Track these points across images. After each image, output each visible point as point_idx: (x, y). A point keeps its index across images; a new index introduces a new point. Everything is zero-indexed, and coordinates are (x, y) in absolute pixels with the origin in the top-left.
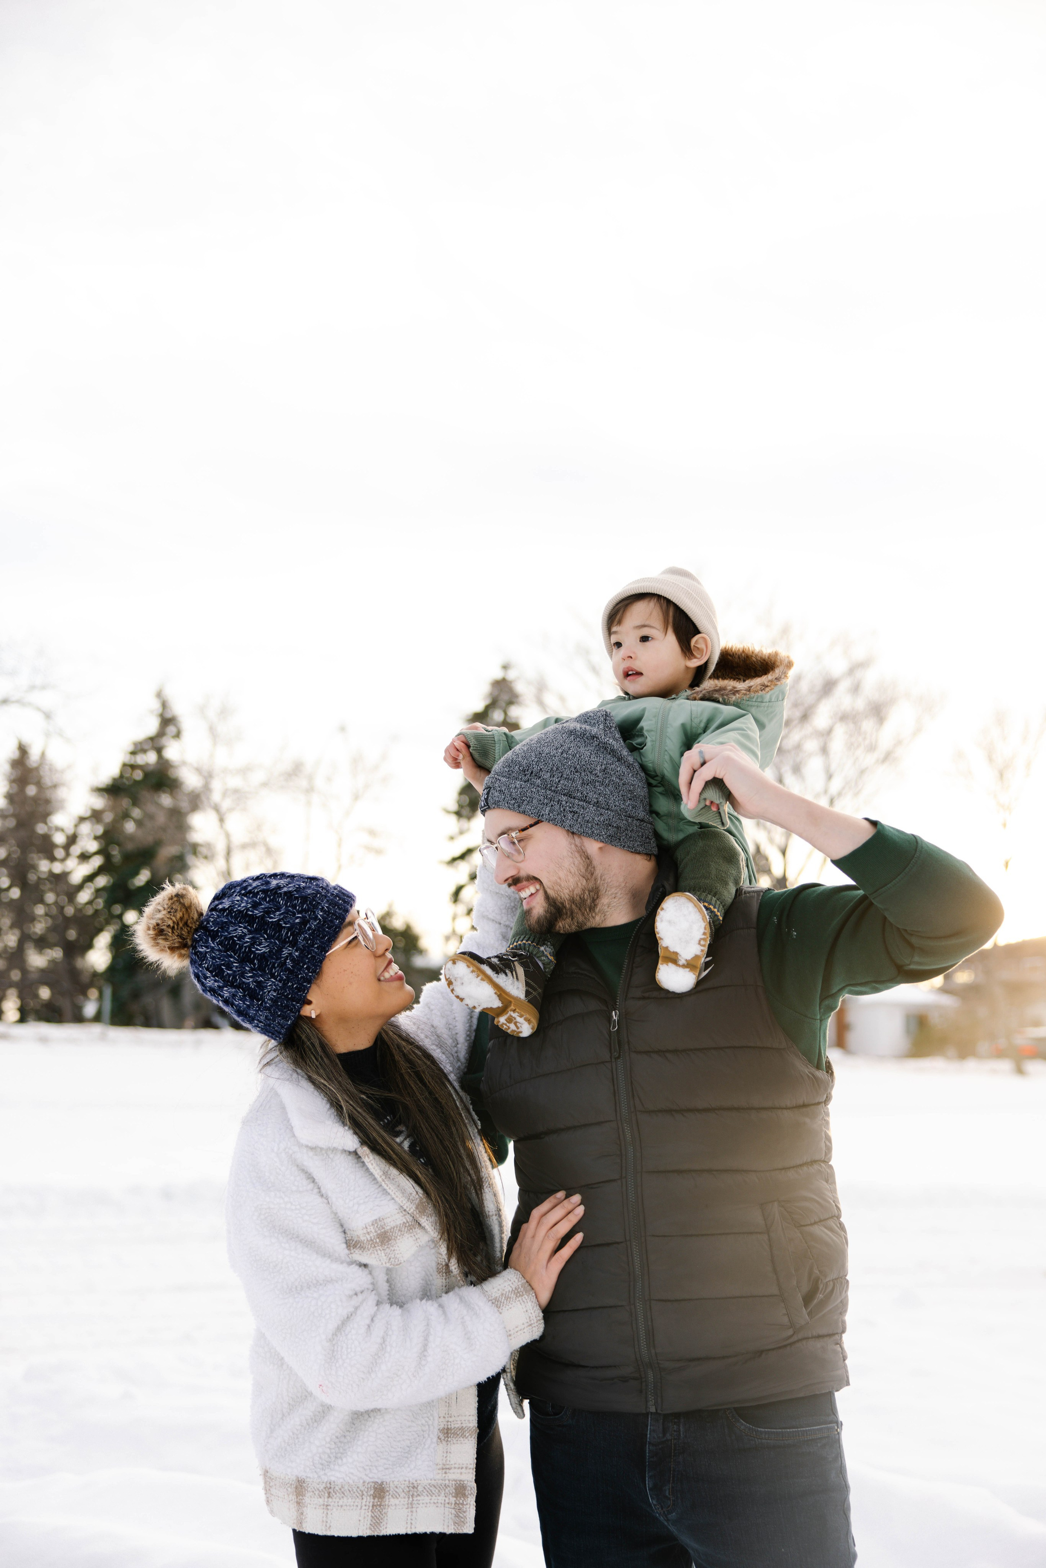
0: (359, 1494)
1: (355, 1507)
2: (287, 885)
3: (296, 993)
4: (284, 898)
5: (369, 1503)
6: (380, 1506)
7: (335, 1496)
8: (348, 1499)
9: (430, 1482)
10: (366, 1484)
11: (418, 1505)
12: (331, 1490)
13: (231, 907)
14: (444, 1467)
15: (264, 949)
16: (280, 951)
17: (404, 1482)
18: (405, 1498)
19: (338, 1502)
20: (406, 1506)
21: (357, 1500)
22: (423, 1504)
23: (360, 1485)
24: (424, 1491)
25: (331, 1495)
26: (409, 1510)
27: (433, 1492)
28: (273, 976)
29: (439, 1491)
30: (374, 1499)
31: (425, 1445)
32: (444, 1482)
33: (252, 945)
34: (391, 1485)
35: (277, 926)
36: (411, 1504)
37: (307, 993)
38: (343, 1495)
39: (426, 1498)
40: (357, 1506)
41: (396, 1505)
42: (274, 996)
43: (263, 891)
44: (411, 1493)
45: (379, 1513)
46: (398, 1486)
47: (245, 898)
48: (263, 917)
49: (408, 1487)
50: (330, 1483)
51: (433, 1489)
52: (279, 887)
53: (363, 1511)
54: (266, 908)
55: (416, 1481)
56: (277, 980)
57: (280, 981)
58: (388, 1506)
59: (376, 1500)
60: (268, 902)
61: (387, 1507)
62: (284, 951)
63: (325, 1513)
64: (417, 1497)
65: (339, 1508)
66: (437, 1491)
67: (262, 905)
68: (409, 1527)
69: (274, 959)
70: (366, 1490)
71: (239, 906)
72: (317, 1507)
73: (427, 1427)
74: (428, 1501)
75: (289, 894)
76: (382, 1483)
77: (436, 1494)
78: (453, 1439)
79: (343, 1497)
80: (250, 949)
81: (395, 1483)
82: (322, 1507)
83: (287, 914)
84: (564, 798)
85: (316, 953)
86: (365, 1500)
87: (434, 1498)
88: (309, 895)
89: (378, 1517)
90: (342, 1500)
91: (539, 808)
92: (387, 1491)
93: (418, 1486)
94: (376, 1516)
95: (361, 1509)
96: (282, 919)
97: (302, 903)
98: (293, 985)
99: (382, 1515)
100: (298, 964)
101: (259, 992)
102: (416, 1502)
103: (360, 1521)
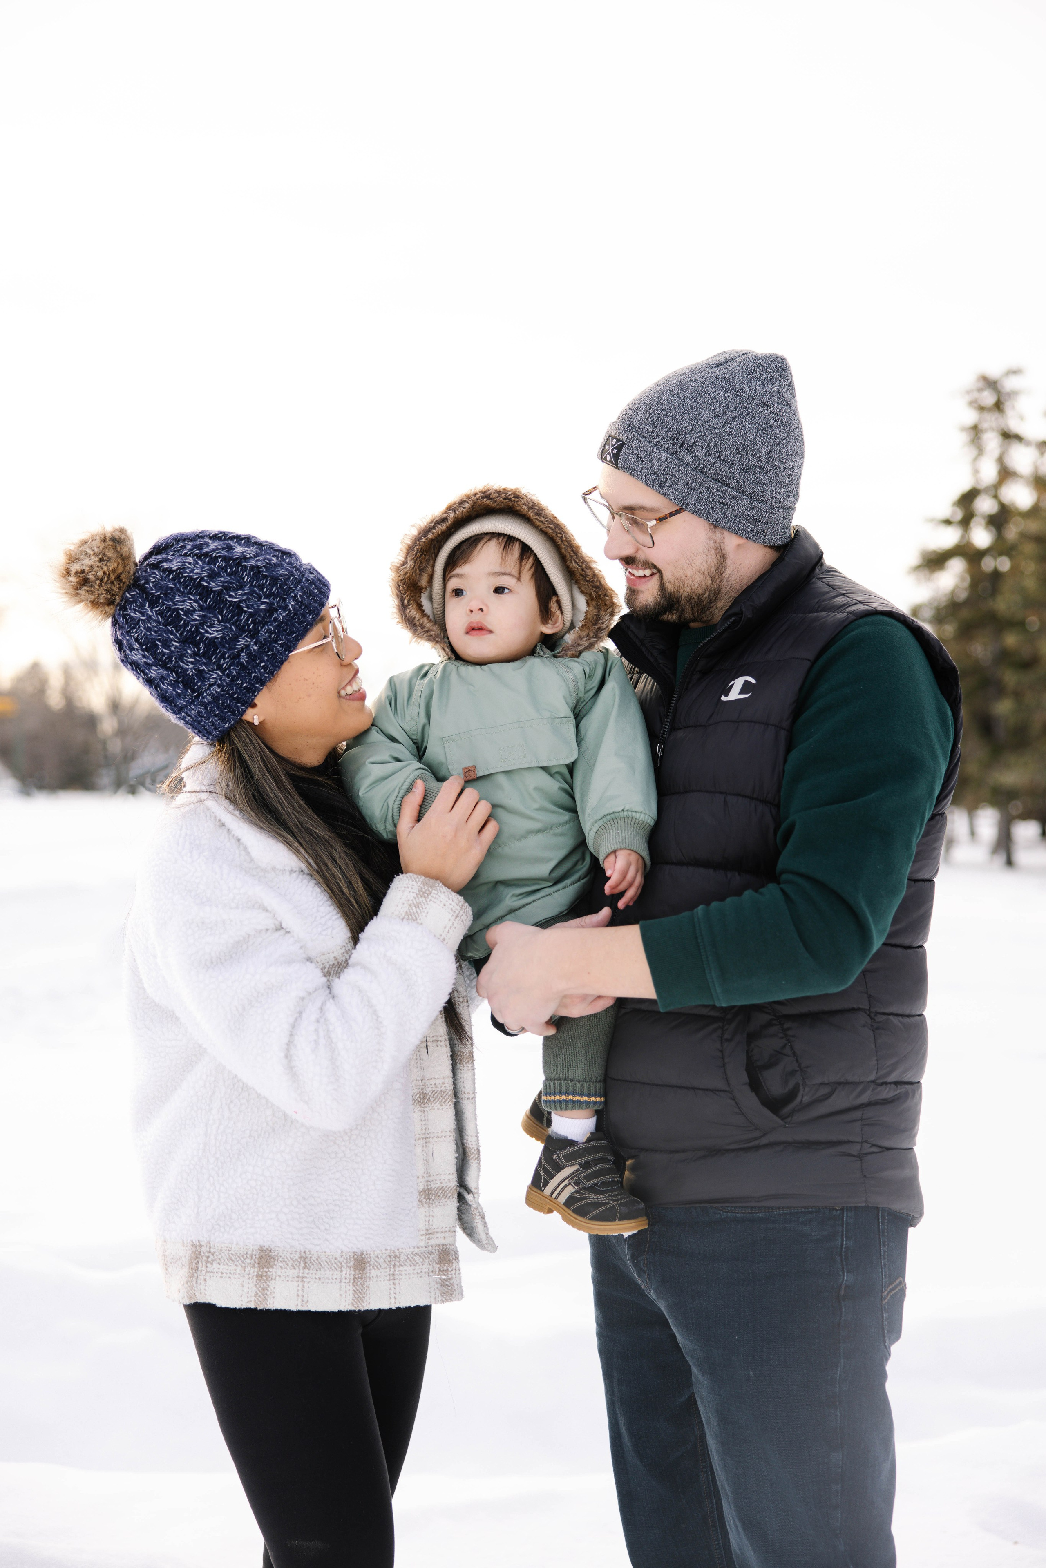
0: (338, 1265)
1: (334, 1280)
2: (255, 557)
3: (245, 694)
4: (249, 573)
5: (350, 1275)
6: (362, 1278)
7: (312, 1267)
8: (325, 1271)
9: (412, 1250)
10: (345, 1255)
11: (401, 1277)
12: (307, 1260)
14: (425, 1236)
15: (216, 634)
16: (235, 639)
17: (385, 1251)
18: (386, 1268)
19: (316, 1274)
20: (388, 1278)
21: (336, 1272)
22: (406, 1275)
23: (338, 1255)
24: (407, 1260)
25: (307, 1265)
26: (392, 1282)
27: (417, 1260)
28: (219, 667)
29: (423, 1260)
30: (355, 1271)
31: (405, 1210)
32: (426, 1251)
33: (202, 624)
34: (372, 1255)
35: (237, 608)
36: (393, 1275)
37: (256, 696)
38: (320, 1266)
39: (409, 1268)
40: (336, 1279)
41: (377, 1277)
42: (216, 692)
43: (225, 559)
44: (393, 1263)
45: (360, 1286)
46: (379, 1256)
48: (220, 593)
49: (390, 1256)
50: (305, 1252)
51: (417, 1258)
52: (245, 558)
53: (343, 1285)
54: (226, 582)
55: (398, 1249)
56: (224, 675)
57: (228, 676)
58: (370, 1278)
59: (357, 1271)
60: (229, 575)
61: (368, 1280)
62: (239, 641)
63: (301, 1286)
64: (399, 1267)
65: (316, 1280)
66: (421, 1260)
67: (222, 577)
68: (393, 1301)
69: (226, 648)
70: (345, 1261)
72: (290, 1279)
74: (411, 1272)
75: (256, 569)
76: (363, 1253)
77: (420, 1264)
78: (435, 1201)
79: (320, 1269)
80: (197, 630)
81: (376, 1253)
82: (297, 1279)
83: (252, 595)
84: (716, 485)
85: (279, 651)
86: (344, 1273)
87: (417, 1267)
88: (281, 576)
89: (360, 1290)
90: (319, 1273)
91: (684, 494)
92: (369, 1262)
93: (400, 1255)
94: (358, 1290)
95: (341, 1282)
96: (244, 600)
97: (272, 585)
98: (242, 684)
99: (364, 1288)
100: (255, 660)
101: (197, 682)
102: (398, 1273)
103: (341, 1295)
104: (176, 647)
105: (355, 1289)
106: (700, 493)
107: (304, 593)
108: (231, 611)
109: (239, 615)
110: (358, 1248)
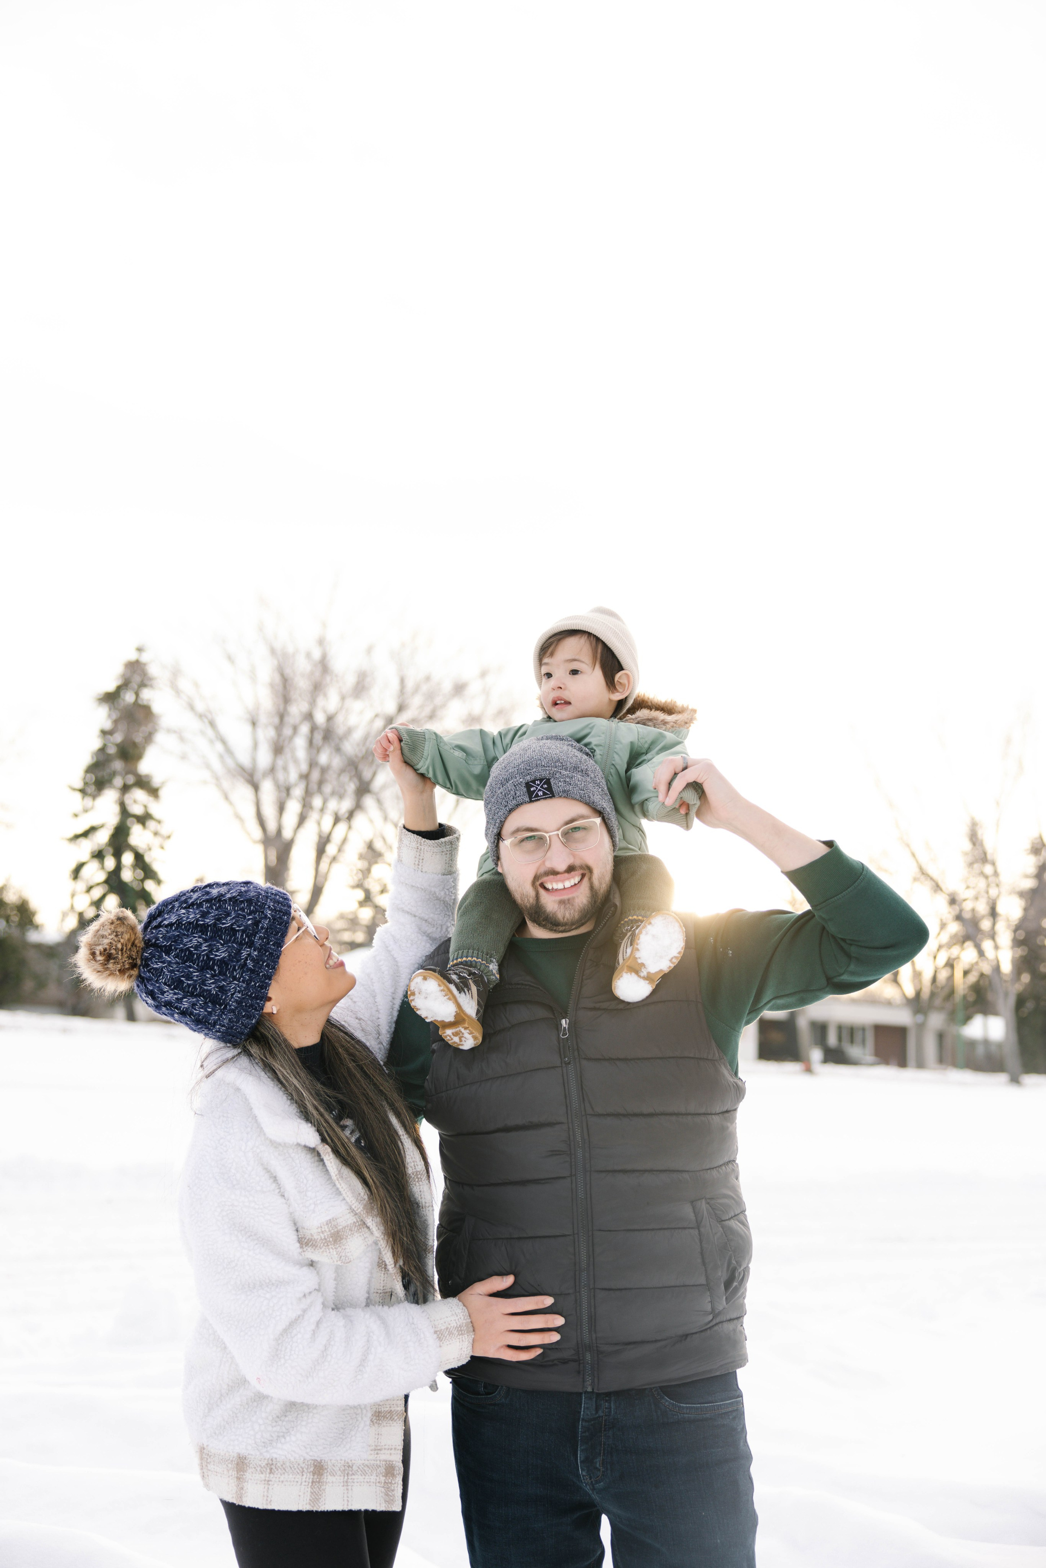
0: (299, 1470)
1: (295, 1483)
2: (229, 891)
3: (260, 991)
5: (309, 1479)
6: (319, 1482)
7: (277, 1472)
8: (289, 1475)
9: (363, 1462)
10: (306, 1462)
11: (353, 1484)
12: (273, 1467)
14: (376, 1448)
15: (223, 955)
17: (340, 1461)
18: (340, 1476)
19: (279, 1478)
20: (342, 1484)
21: (298, 1476)
22: (357, 1482)
23: (302, 1461)
24: (359, 1470)
25: (273, 1470)
26: (345, 1487)
27: (367, 1472)
28: (235, 978)
29: (372, 1471)
30: (313, 1476)
31: (358, 1427)
32: (375, 1462)
34: (329, 1463)
35: (231, 931)
36: (347, 1482)
37: (268, 990)
38: (284, 1471)
39: (360, 1477)
40: (297, 1482)
41: (332, 1482)
42: (238, 997)
44: (347, 1472)
45: (318, 1489)
46: (335, 1465)
47: (191, 910)
49: (344, 1466)
50: (272, 1459)
51: (367, 1469)
52: (222, 895)
53: (303, 1487)
55: (351, 1461)
56: (240, 982)
57: (243, 982)
58: (326, 1483)
59: (316, 1477)
60: (216, 910)
61: (325, 1484)
63: (267, 1487)
64: (351, 1475)
65: (280, 1483)
66: (370, 1470)
68: (346, 1504)
70: (306, 1466)
72: (259, 1482)
73: (360, 1410)
74: (362, 1480)
76: (321, 1460)
77: (369, 1474)
78: (384, 1422)
79: (284, 1473)
81: (332, 1462)
82: (263, 1482)
85: (273, 949)
86: (305, 1477)
87: (367, 1477)
88: (253, 897)
89: (317, 1492)
90: (283, 1476)
93: (353, 1465)
94: (315, 1492)
95: (300, 1485)
96: (235, 923)
97: (249, 905)
98: (255, 984)
99: (321, 1491)
100: (258, 963)
103: (300, 1496)
105: (312, 1491)
109: (234, 935)
110: (318, 1457)
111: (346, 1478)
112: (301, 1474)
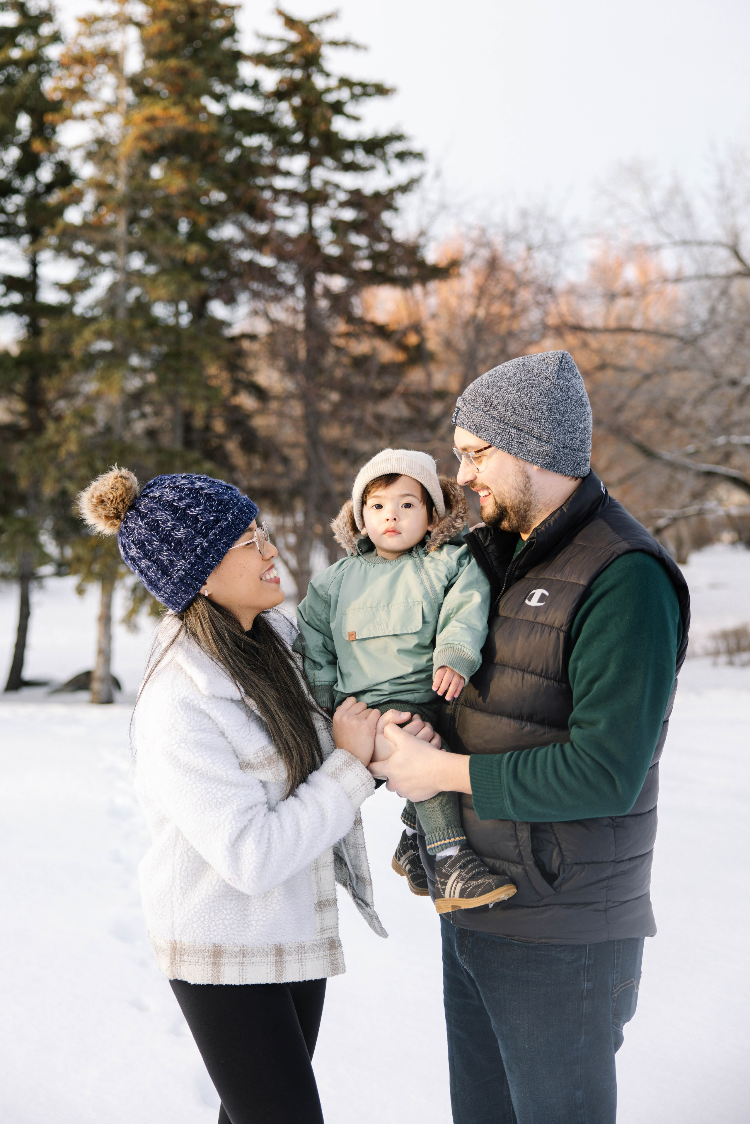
0: (265, 953)
1: (263, 964)
2: (209, 488)
3: (200, 575)
4: (204, 498)
5: (273, 960)
6: (280, 962)
7: (248, 956)
8: (257, 958)
9: (312, 942)
10: (269, 946)
11: (306, 960)
12: (244, 952)
13: (160, 498)
14: (321, 930)
15: (181, 536)
16: (193, 538)
17: (295, 944)
18: (296, 955)
19: (251, 960)
20: (298, 961)
21: (264, 958)
22: (310, 960)
23: (266, 946)
24: (310, 949)
25: (245, 955)
26: (300, 964)
27: (315, 949)
28: (184, 558)
29: (320, 948)
30: (276, 957)
31: (306, 916)
32: (321, 941)
33: (173, 529)
34: (286, 946)
35: (195, 519)
36: (301, 959)
37: (207, 577)
39: (311, 954)
40: (264, 962)
41: (290, 961)
42: (182, 575)
43: (189, 489)
44: (300, 951)
45: (280, 967)
46: (291, 947)
47: (173, 492)
48: (185, 510)
49: (298, 947)
50: (243, 946)
51: (315, 947)
52: (201, 487)
53: (269, 966)
54: (189, 503)
55: (303, 942)
56: (187, 563)
57: (189, 563)
58: (286, 961)
59: (278, 957)
60: (191, 499)
61: (285, 963)
62: (196, 540)
63: (241, 969)
64: (304, 954)
65: (252, 964)
66: (318, 948)
67: (186, 500)
68: (301, 977)
69: (188, 545)
70: (270, 950)
71: (168, 497)
72: (234, 965)
74: (313, 957)
75: (208, 494)
76: (281, 945)
77: (318, 951)
78: (324, 909)
80: (170, 533)
81: (289, 945)
82: (238, 964)
83: (205, 511)
84: (513, 430)
85: (221, 546)
86: (269, 958)
87: (316, 953)
88: (225, 500)
89: (280, 970)
90: (253, 959)
91: (492, 436)
92: (284, 951)
93: (305, 946)
94: (278, 970)
95: (267, 965)
96: (200, 514)
97: (218, 505)
98: (198, 568)
99: (283, 968)
100: (206, 553)
101: (170, 569)
102: (304, 958)
103: (268, 973)
104: (156, 545)
105: (276, 967)
106: (503, 435)
107: (239, 511)
108: (192, 521)
109: (196, 523)
110: (278, 942)
111: (300, 956)
112: (266, 956)
